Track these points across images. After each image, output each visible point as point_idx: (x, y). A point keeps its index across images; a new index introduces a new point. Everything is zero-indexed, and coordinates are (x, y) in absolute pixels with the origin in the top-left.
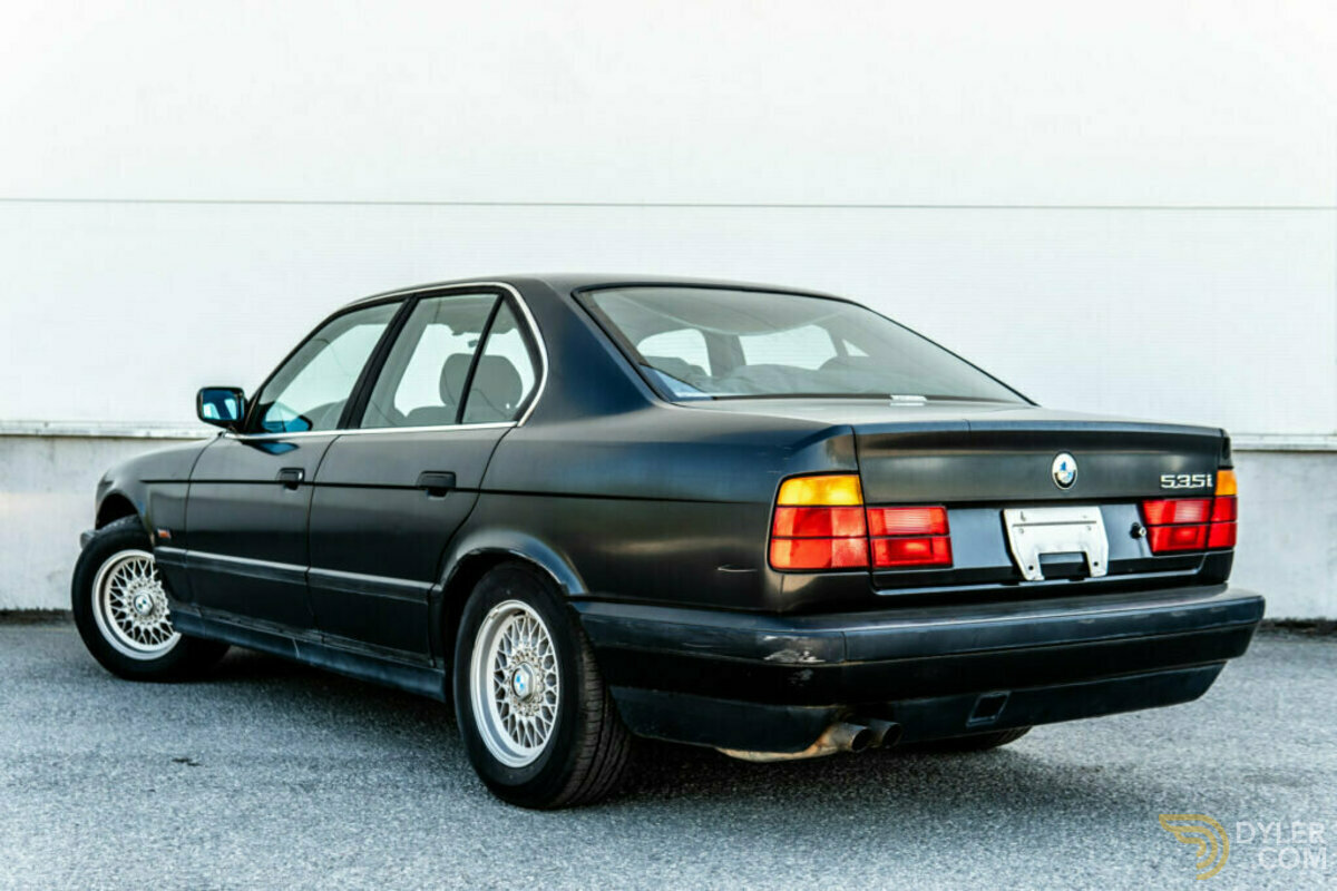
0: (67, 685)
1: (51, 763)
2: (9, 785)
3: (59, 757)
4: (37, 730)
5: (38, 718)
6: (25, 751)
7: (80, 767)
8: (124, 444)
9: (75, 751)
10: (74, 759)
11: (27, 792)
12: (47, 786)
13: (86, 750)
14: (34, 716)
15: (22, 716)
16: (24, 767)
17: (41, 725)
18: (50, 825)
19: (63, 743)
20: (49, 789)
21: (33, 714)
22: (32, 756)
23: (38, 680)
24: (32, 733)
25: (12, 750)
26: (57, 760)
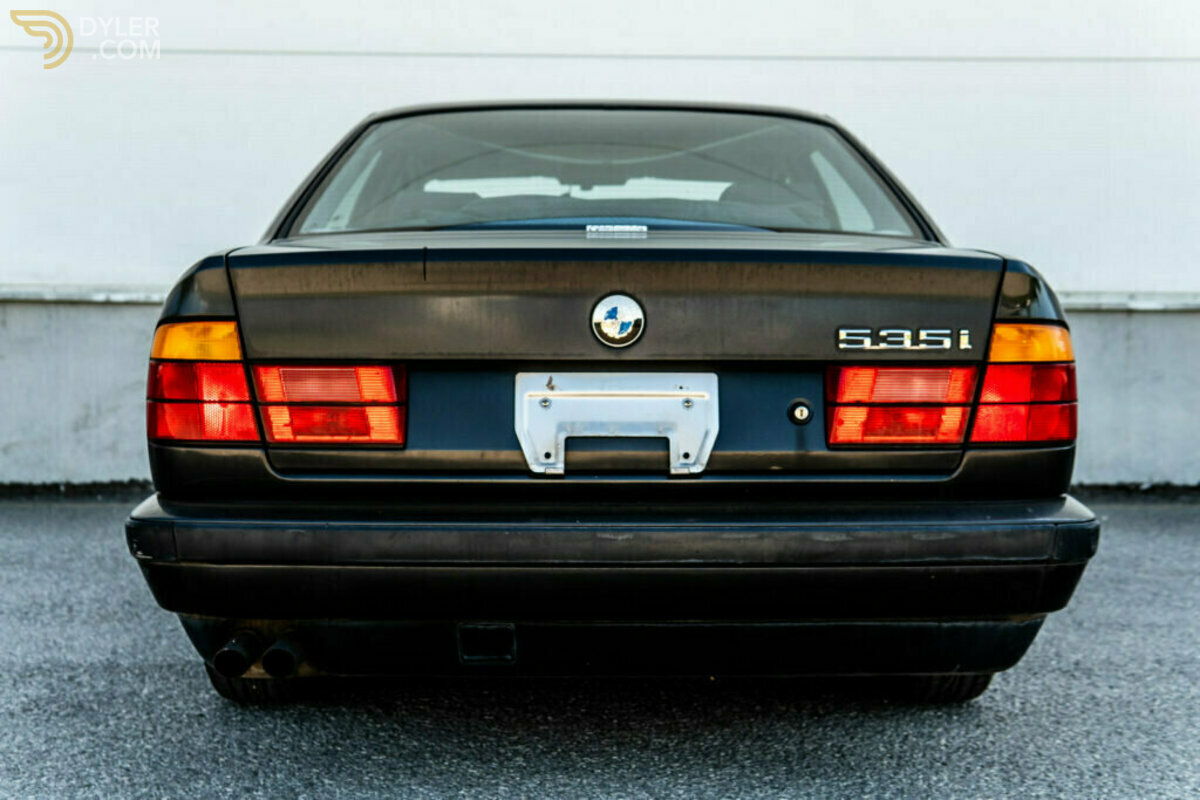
0: (51, 572)
1: (66, 677)
2: (24, 710)
3: (73, 669)
4: (36, 632)
5: (31, 615)
6: (29, 660)
7: (103, 683)
8: (82, 310)
9: (89, 659)
10: (92, 670)
11: (48, 721)
12: (70, 710)
13: (101, 658)
14: (26, 613)
15: (12, 612)
16: (34, 683)
17: (39, 625)
18: (93, 771)
19: (71, 649)
20: (74, 715)
21: (25, 610)
22: (39, 668)
23: (18, 566)
24: (31, 636)
25: (14, 659)
26: (72, 674)
